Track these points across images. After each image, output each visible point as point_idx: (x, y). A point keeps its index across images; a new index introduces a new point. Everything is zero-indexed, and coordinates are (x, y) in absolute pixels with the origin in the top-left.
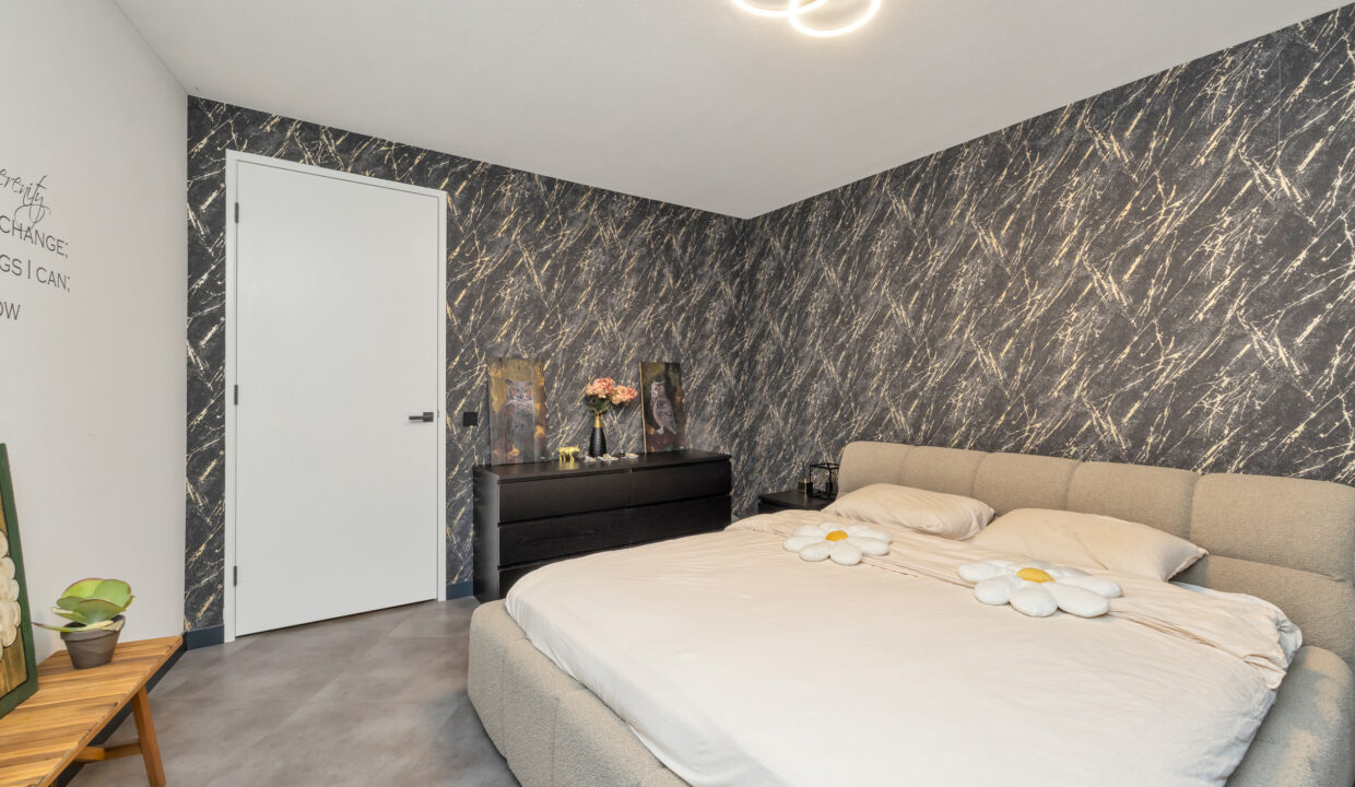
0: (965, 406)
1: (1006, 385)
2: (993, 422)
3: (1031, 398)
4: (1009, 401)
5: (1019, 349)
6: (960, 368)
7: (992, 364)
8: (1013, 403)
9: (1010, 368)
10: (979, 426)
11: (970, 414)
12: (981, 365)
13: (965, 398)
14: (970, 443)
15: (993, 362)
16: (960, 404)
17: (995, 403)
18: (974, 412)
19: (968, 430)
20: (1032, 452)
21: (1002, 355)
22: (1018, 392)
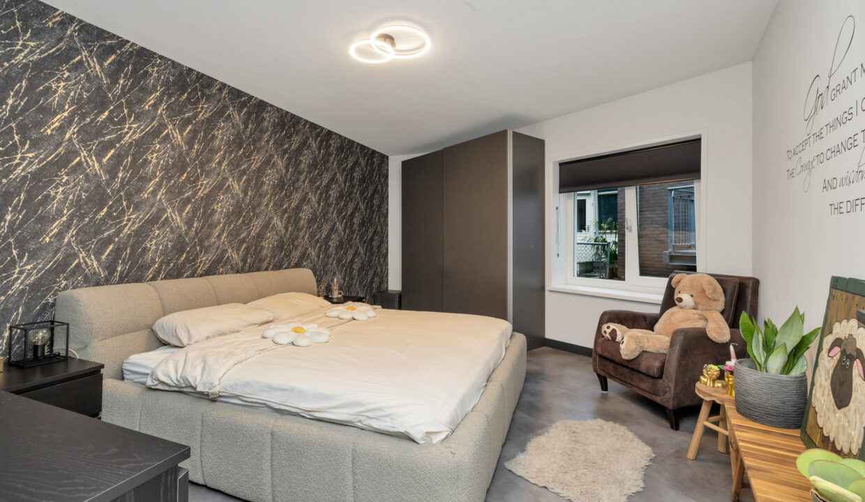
0: (157, 249)
1: (187, 234)
2: (178, 259)
3: (201, 242)
4: (188, 244)
5: (195, 211)
6: (154, 220)
7: (178, 220)
8: (190, 245)
9: (189, 223)
10: (168, 263)
11: (162, 254)
12: (170, 219)
13: (157, 243)
14: (162, 275)
15: (178, 218)
16: (153, 248)
17: (180, 246)
18: (164, 253)
19: (160, 266)
20: (201, 275)
21: (184, 214)
22: (194, 239)
